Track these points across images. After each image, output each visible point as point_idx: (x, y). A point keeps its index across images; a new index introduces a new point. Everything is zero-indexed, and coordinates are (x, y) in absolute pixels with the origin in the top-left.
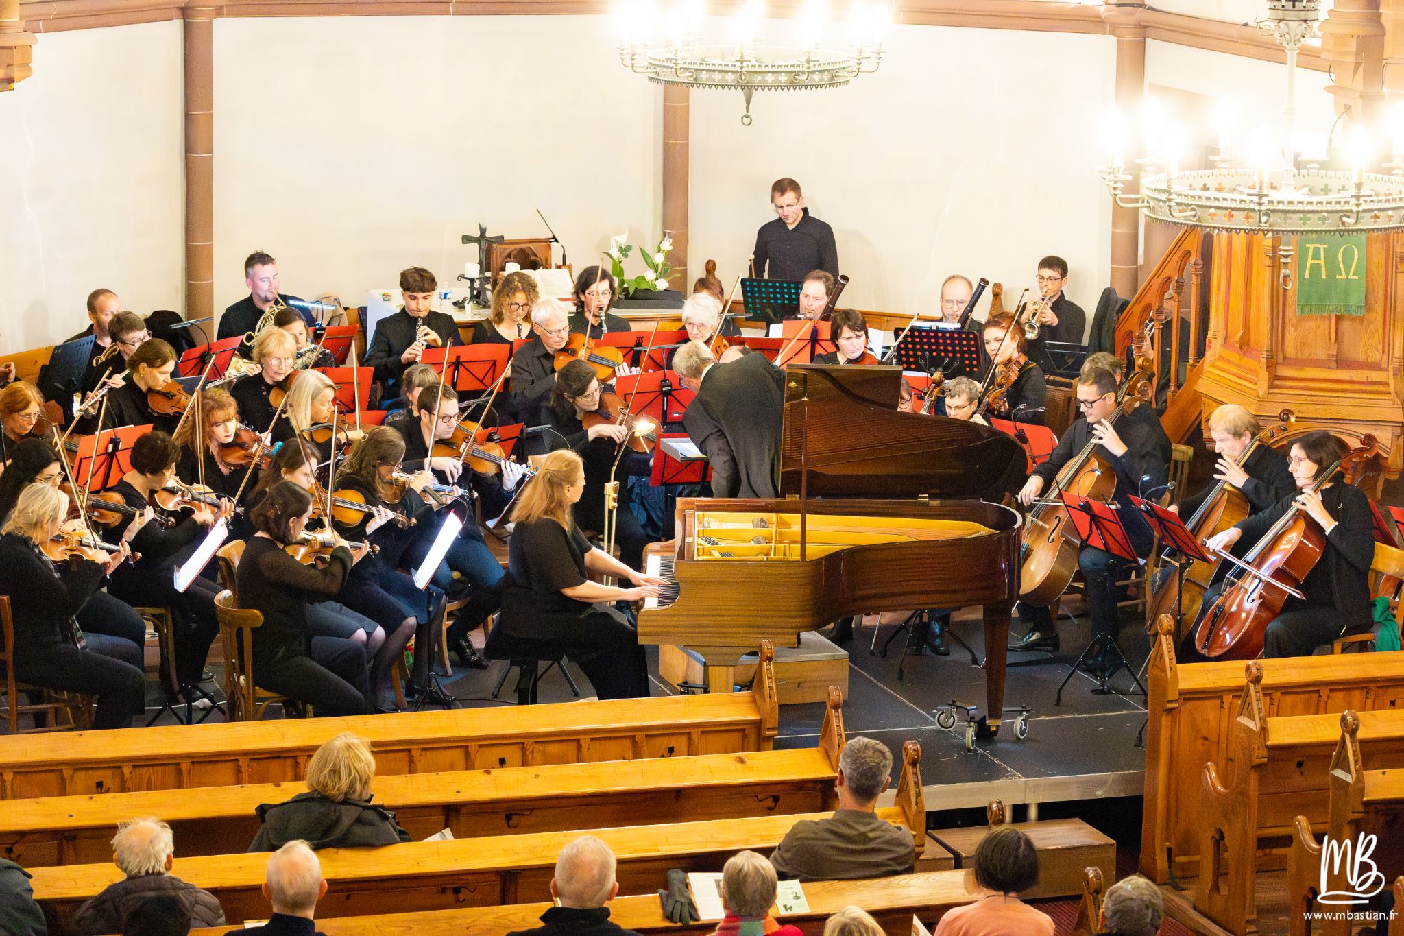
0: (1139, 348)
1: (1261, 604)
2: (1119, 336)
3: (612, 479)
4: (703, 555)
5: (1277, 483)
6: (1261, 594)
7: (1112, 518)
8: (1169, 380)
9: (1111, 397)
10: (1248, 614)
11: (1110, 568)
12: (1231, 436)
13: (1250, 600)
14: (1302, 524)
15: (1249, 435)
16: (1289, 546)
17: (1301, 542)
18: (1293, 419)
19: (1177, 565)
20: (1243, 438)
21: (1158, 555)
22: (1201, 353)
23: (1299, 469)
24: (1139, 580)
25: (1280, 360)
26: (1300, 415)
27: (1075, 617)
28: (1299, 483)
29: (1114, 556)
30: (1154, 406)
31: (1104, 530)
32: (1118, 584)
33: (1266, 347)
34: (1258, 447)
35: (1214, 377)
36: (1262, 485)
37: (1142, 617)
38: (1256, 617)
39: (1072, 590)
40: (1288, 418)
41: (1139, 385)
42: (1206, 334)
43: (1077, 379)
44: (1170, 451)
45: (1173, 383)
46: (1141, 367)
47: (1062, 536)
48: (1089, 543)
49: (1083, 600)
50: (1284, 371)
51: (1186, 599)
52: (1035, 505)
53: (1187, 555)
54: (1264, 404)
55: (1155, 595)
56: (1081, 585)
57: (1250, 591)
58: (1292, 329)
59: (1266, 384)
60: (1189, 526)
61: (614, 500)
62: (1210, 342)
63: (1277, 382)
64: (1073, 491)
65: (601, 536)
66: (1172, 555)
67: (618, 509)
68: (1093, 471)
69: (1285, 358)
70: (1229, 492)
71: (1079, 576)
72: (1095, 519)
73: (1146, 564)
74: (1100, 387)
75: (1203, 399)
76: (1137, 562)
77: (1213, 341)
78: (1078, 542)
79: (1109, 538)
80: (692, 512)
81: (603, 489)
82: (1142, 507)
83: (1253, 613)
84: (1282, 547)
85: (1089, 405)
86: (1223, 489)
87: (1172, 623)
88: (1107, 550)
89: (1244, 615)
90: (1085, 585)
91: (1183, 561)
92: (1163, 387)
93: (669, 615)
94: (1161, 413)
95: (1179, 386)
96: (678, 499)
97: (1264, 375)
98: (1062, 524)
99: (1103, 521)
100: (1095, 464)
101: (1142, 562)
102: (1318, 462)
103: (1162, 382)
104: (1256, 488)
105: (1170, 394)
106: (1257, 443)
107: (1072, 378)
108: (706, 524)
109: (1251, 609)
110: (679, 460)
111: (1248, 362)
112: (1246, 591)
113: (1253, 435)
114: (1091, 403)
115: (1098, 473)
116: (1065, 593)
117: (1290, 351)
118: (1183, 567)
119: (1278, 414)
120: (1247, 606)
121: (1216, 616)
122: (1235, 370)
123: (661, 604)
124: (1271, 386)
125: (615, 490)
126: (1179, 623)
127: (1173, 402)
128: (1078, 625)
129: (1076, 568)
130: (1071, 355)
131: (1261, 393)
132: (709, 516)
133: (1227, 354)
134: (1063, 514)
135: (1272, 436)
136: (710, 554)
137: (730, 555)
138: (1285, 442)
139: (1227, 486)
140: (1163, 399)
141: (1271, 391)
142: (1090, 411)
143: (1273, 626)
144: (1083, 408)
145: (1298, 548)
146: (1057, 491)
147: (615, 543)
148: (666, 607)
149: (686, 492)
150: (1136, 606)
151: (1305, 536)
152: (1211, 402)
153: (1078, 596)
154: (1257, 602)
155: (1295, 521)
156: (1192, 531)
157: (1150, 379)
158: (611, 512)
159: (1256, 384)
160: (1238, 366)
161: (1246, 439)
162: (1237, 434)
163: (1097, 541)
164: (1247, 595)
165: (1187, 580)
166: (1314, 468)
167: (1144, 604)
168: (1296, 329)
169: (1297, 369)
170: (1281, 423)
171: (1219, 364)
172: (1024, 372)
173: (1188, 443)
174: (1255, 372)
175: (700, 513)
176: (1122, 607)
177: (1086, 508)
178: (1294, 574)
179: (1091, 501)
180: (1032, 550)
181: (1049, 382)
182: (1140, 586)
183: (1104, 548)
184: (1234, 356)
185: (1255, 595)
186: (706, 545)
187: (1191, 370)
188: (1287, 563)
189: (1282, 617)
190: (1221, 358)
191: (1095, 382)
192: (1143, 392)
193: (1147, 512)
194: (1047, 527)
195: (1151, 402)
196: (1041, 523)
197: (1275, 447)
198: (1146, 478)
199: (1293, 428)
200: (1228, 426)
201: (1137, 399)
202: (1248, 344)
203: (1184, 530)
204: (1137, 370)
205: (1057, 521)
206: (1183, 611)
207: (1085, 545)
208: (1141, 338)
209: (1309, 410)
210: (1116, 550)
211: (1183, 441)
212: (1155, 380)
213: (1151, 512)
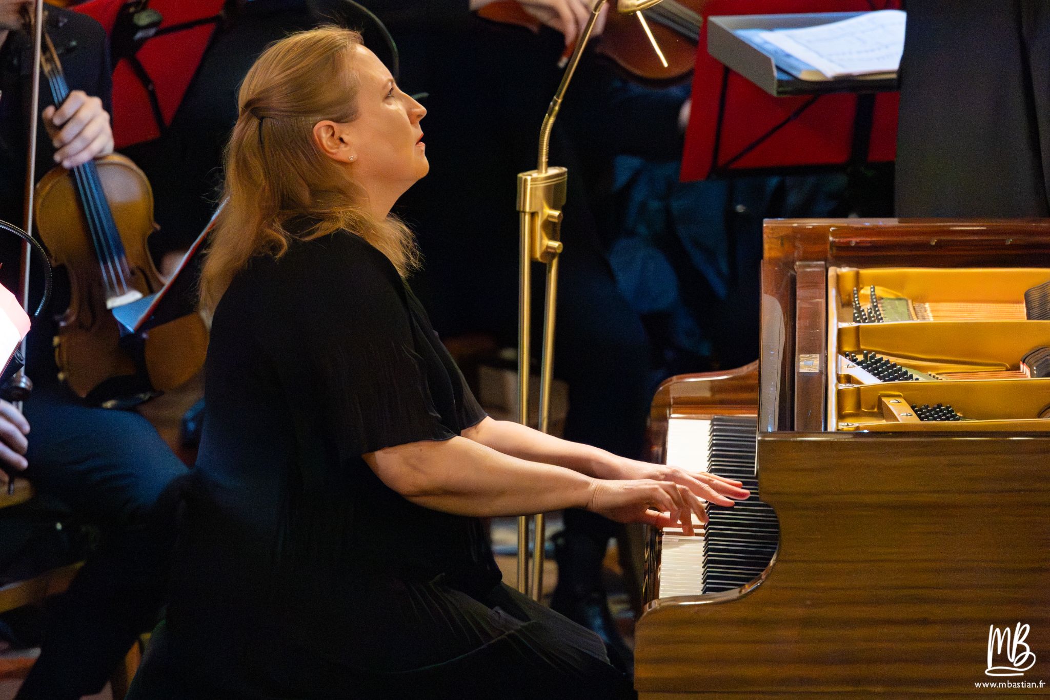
3: (544, 159)
4: (857, 414)
61: (550, 228)
65: (508, 354)
67: (564, 259)
80: (816, 267)
81: (512, 191)
93: (744, 622)
96: (767, 223)
108: (866, 306)
110: (773, 91)
123: (712, 583)
125: (553, 195)
132: (876, 282)
136: (881, 411)
137: (949, 414)
147: (556, 375)
148: (734, 594)
149: (793, 199)
158: (539, 271)
175: (846, 271)
186: (868, 379)
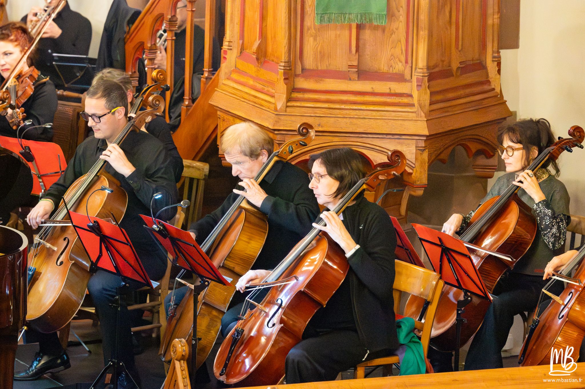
0: (152, 60)
1: (282, 330)
2: (130, 47)
5: (297, 200)
6: (281, 318)
7: (124, 240)
8: (183, 94)
9: (121, 110)
10: (268, 339)
11: (121, 290)
12: (247, 158)
13: (270, 325)
14: (325, 245)
15: (265, 152)
16: (311, 268)
17: (325, 263)
18: (312, 133)
19: (192, 287)
20: (261, 158)
21: (173, 277)
22: (216, 65)
23: (319, 186)
24: (153, 303)
25: (299, 71)
26: (320, 129)
27: (86, 343)
28: (320, 201)
29: (125, 279)
30: (168, 120)
31: (116, 254)
32: (130, 308)
33: (284, 57)
34: (277, 162)
35: (230, 90)
36: (282, 202)
37: (157, 342)
38: (276, 341)
39: (82, 315)
40: (308, 132)
41: (151, 99)
42: (221, 45)
43: (85, 93)
44: (182, 167)
45: (186, 97)
46: (155, 80)
47: (71, 259)
48: (100, 265)
49: (94, 325)
50: (302, 83)
51: (203, 323)
52: (42, 227)
53: (201, 277)
54: (282, 118)
55: (170, 319)
56: (92, 310)
57: (271, 314)
58: (311, 39)
59: (284, 97)
60: (204, 248)
62: (225, 52)
63: (295, 95)
64: (82, 211)
66: (187, 277)
68: (103, 189)
69: (303, 70)
70: (246, 210)
71: (89, 301)
72: (104, 239)
73: (159, 287)
74: (109, 101)
75: (219, 113)
76: (150, 285)
77: (229, 51)
78: (87, 265)
79: (119, 259)
82: (155, 226)
83: (274, 337)
84: (304, 269)
85: (96, 120)
86: (240, 208)
87: (186, 348)
88: (118, 272)
89: (263, 340)
90: (96, 310)
91: (198, 283)
92: (177, 101)
94: (174, 127)
95: (193, 100)
97: (282, 88)
98: (71, 246)
99: (113, 242)
100: (105, 182)
101: (155, 284)
102: (340, 179)
103: (175, 96)
104: (275, 206)
105: (184, 108)
106: (275, 159)
107: (82, 91)
109: (271, 334)
111: (266, 74)
112: (267, 315)
113: (270, 152)
114: (100, 117)
115: (107, 192)
116: (75, 318)
117: (309, 62)
118: (198, 290)
119: (297, 128)
120: (267, 330)
121: (234, 342)
122: (251, 82)
124: (289, 99)
126: (193, 348)
127: (189, 117)
128: (90, 352)
129: (86, 292)
130: (81, 68)
131: (279, 107)
133: (243, 65)
134: (72, 236)
135: (291, 152)
138: (307, 157)
139: (244, 205)
140: (177, 114)
141: (289, 104)
142: (98, 126)
143: (294, 353)
144: (91, 123)
145: (321, 269)
146: (65, 211)
150: (151, 330)
151: (328, 257)
152: (226, 117)
153: (89, 321)
154: (278, 327)
155: (319, 241)
156: (208, 252)
157: (163, 94)
159: (273, 96)
160: (256, 79)
161: (264, 158)
162: (253, 154)
163: (107, 263)
164: (267, 319)
165: (204, 304)
166: (335, 185)
167: (159, 328)
168: (315, 39)
169: (317, 82)
170: (299, 138)
171: (234, 76)
172: (39, 87)
173: (203, 160)
174: (271, 83)
176: (137, 333)
177: (96, 229)
178: (317, 298)
179: (102, 222)
180: (40, 274)
181: (62, 98)
182: (154, 311)
183: (115, 271)
184: (251, 68)
185: (275, 320)
187: (205, 84)
188: (310, 285)
189: (304, 342)
190: (237, 70)
191: (103, 96)
192: (155, 107)
193: (160, 232)
194: (55, 249)
195: (164, 117)
196: (48, 245)
197: (293, 163)
198: (158, 196)
199: (313, 143)
200: (244, 148)
201: (148, 114)
202: (265, 55)
203: (199, 252)
204: (149, 82)
205: (65, 243)
206: (199, 335)
207: (95, 268)
208: (153, 49)
209: (329, 125)
210: (129, 273)
211: (198, 158)
212: (168, 94)
213: (164, 232)
